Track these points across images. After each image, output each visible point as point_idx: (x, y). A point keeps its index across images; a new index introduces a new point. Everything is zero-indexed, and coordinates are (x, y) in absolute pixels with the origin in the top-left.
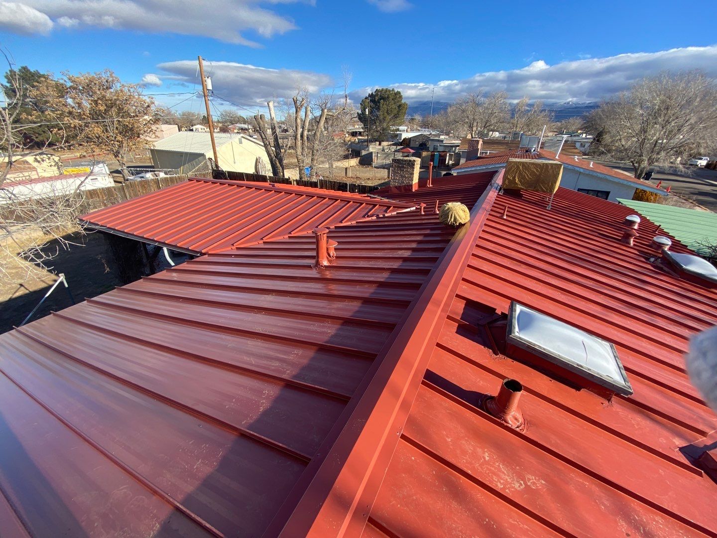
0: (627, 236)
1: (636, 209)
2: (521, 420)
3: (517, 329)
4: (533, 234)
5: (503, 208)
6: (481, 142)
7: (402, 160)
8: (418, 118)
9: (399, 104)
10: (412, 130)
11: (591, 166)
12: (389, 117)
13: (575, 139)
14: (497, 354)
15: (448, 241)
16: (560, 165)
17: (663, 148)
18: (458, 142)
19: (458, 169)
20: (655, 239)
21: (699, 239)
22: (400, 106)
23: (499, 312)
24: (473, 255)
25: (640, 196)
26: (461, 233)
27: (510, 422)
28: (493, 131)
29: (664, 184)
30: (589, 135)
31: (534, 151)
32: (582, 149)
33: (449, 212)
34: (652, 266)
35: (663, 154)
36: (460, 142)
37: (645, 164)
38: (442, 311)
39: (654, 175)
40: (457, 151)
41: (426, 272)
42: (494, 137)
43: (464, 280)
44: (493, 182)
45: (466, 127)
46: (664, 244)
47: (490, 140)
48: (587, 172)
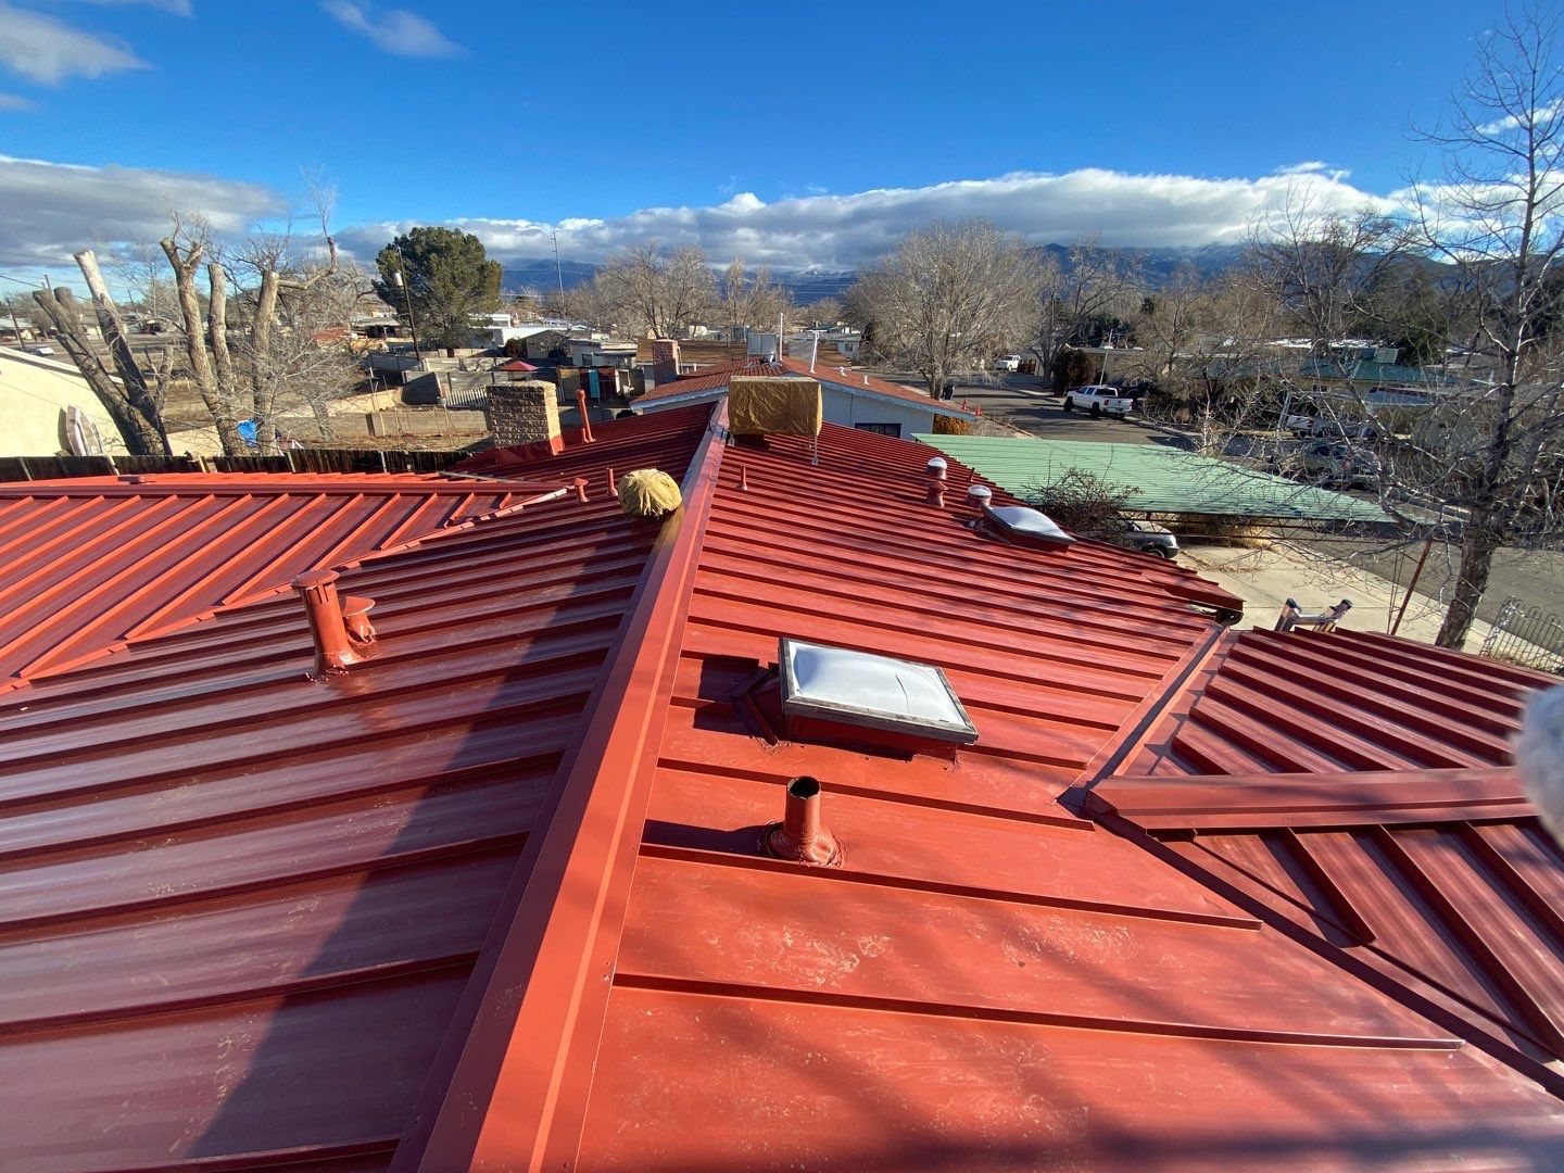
0: (934, 492)
1: (940, 447)
2: (832, 846)
3: (796, 685)
4: (797, 513)
5: (738, 471)
6: (675, 347)
7: (512, 389)
8: (532, 294)
10: (525, 322)
11: (866, 383)
12: (459, 294)
13: (835, 336)
14: (773, 744)
15: (648, 550)
16: (816, 384)
17: (958, 347)
18: (630, 347)
19: (642, 402)
20: (970, 490)
21: (1025, 479)
22: (482, 269)
23: (763, 664)
24: (701, 568)
25: (942, 426)
26: (672, 529)
27: (815, 857)
28: (695, 323)
29: (971, 403)
30: (856, 328)
31: (774, 360)
32: (849, 354)
33: (638, 490)
34: (975, 534)
35: (960, 355)
36: (635, 346)
37: (939, 373)
38: (660, 691)
39: (955, 391)
40: (634, 366)
41: (613, 622)
42: (699, 336)
43: (692, 619)
44: (712, 423)
45: (641, 317)
46: (982, 497)
47: (693, 341)
48: (862, 394)
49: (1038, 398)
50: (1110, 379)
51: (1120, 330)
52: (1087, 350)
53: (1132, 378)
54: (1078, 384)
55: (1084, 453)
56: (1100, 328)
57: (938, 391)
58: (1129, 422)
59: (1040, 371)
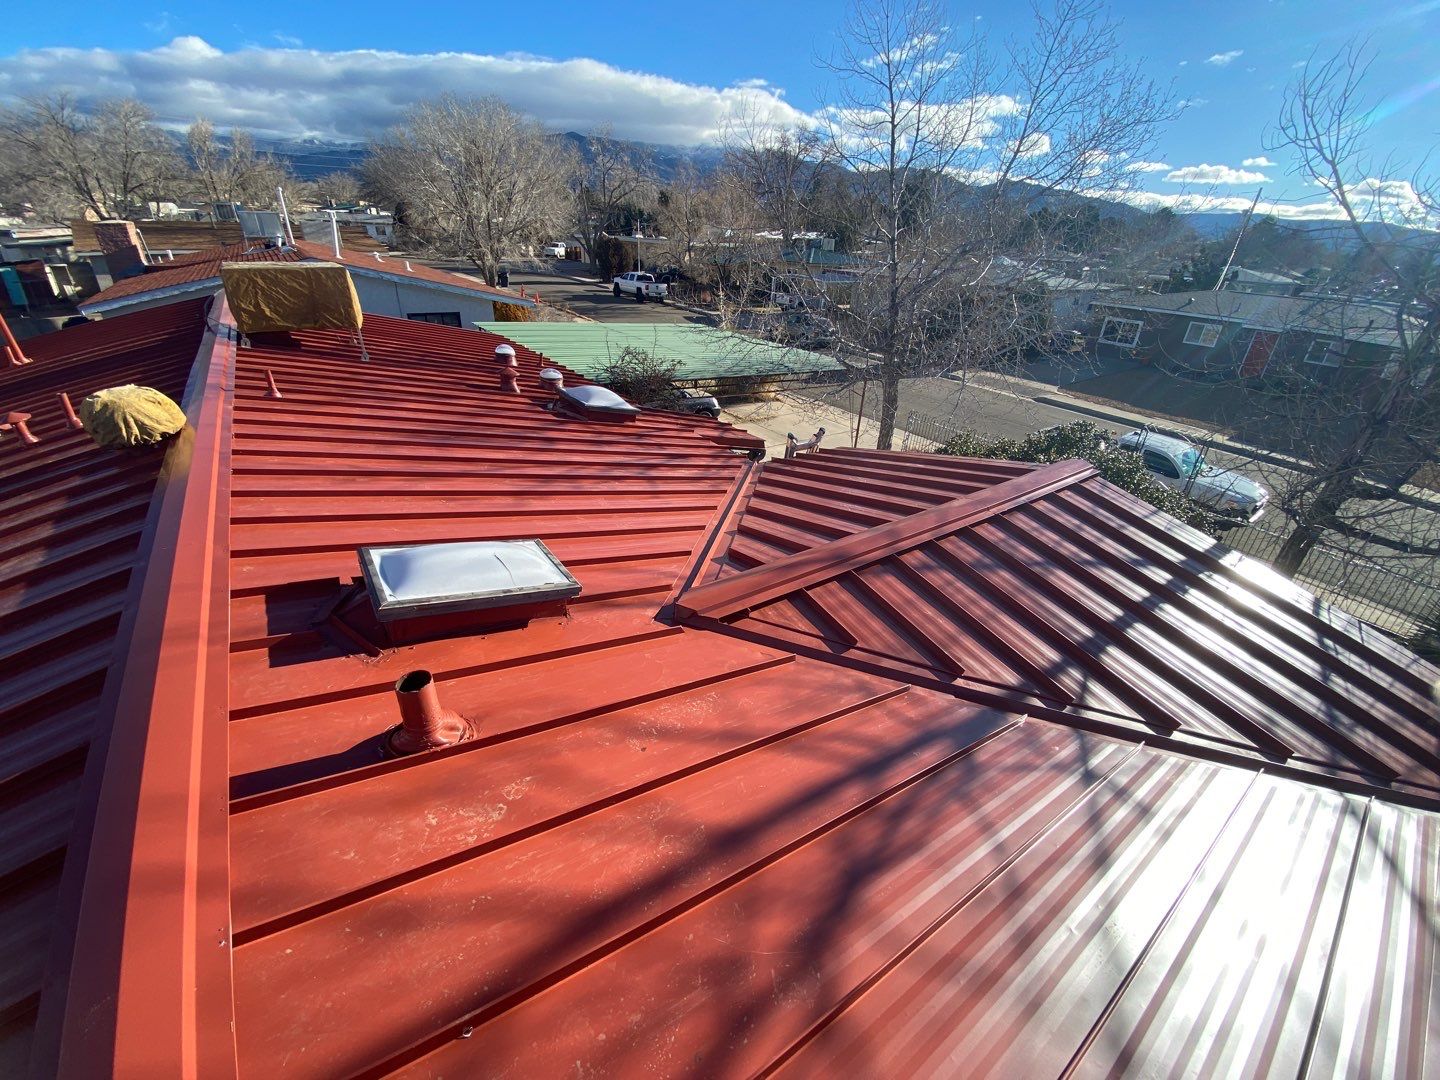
0: (507, 379)
1: (506, 335)
2: (460, 724)
3: (387, 591)
5: (262, 376)
6: (132, 230)
11: (409, 269)
14: (376, 655)
15: (151, 486)
16: (342, 271)
18: (62, 233)
19: (98, 304)
20: (542, 374)
21: (590, 361)
23: (345, 580)
24: (235, 494)
25: (503, 313)
26: (182, 456)
27: (445, 740)
28: (158, 200)
29: (529, 289)
31: (284, 244)
33: (112, 414)
34: (554, 415)
36: (68, 232)
37: (489, 260)
40: (73, 258)
41: (120, 581)
42: (168, 215)
43: (235, 554)
44: (211, 323)
45: (67, 192)
46: (555, 380)
47: (158, 222)
48: (407, 281)
49: (587, 285)
50: (646, 265)
51: (647, 221)
52: (622, 238)
53: (664, 265)
54: (621, 270)
55: (636, 334)
56: (628, 218)
57: (492, 278)
58: (668, 305)
59: (586, 259)
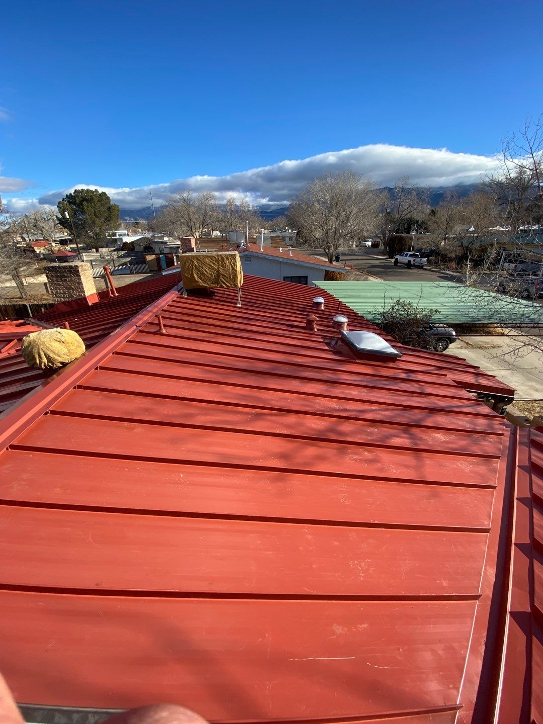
9: (108, 206)
10: (134, 233)
12: (99, 222)
17: (340, 236)
22: (109, 208)
29: (349, 263)
32: (291, 242)
42: (216, 236)
47: (214, 238)
49: (380, 259)
50: (415, 249)
51: (420, 226)
52: (404, 235)
53: (427, 247)
54: (400, 252)
56: (409, 224)
58: (426, 269)
59: (382, 247)
